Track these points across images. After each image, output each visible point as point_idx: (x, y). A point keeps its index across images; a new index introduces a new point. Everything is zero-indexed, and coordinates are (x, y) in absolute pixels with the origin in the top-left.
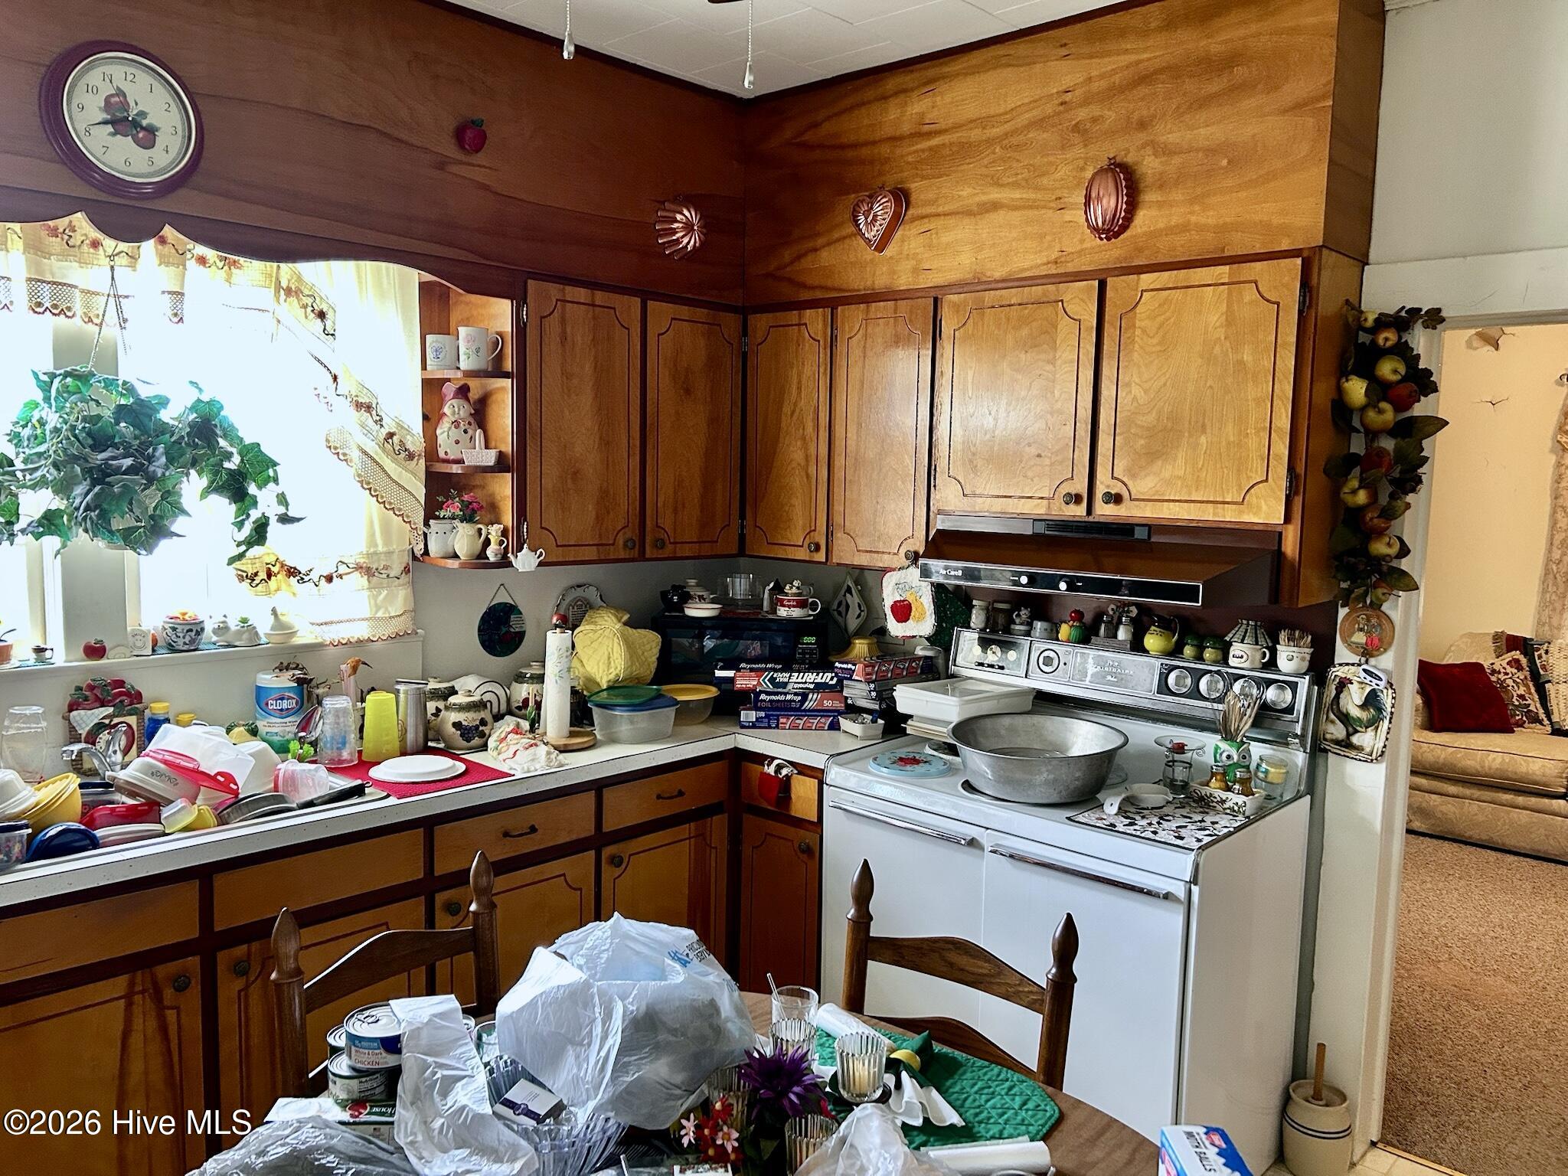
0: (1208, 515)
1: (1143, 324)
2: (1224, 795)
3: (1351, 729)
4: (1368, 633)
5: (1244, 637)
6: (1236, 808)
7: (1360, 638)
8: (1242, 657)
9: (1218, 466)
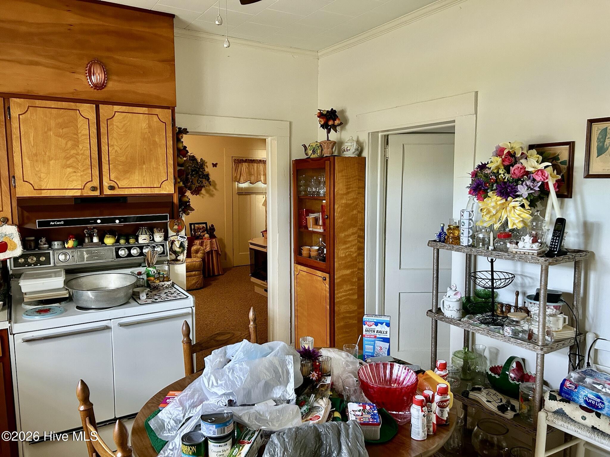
0: (149, 192)
1: (117, 124)
2: (163, 283)
3: (177, 255)
4: (178, 225)
5: (142, 232)
6: (168, 286)
7: (176, 227)
8: (146, 239)
9: (151, 175)
